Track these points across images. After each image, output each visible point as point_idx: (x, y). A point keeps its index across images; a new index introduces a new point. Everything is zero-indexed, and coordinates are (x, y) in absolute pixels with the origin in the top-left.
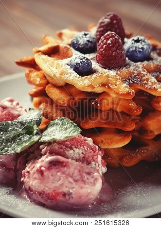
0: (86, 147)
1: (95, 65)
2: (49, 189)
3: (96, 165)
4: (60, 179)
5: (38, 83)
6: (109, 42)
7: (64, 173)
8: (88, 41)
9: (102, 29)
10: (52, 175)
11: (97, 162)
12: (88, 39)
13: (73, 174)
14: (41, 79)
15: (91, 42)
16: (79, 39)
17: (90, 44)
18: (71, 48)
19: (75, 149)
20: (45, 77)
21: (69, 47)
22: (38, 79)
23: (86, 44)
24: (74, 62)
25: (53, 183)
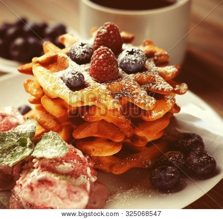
0: (75, 160)
1: (88, 78)
2: (39, 203)
3: (84, 177)
4: (48, 197)
5: (34, 93)
6: (101, 57)
7: (51, 191)
8: (84, 52)
9: (99, 38)
10: (41, 192)
11: (86, 174)
12: (84, 50)
13: (60, 192)
14: (38, 89)
15: (87, 53)
16: (76, 50)
17: (85, 54)
18: (69, 58)
19: (65, 163)
20: (41, 88)
21: (66, 56)
22: (35, 90)
23: (82, 55)
24: (66, 77)
25: (41, 199)
